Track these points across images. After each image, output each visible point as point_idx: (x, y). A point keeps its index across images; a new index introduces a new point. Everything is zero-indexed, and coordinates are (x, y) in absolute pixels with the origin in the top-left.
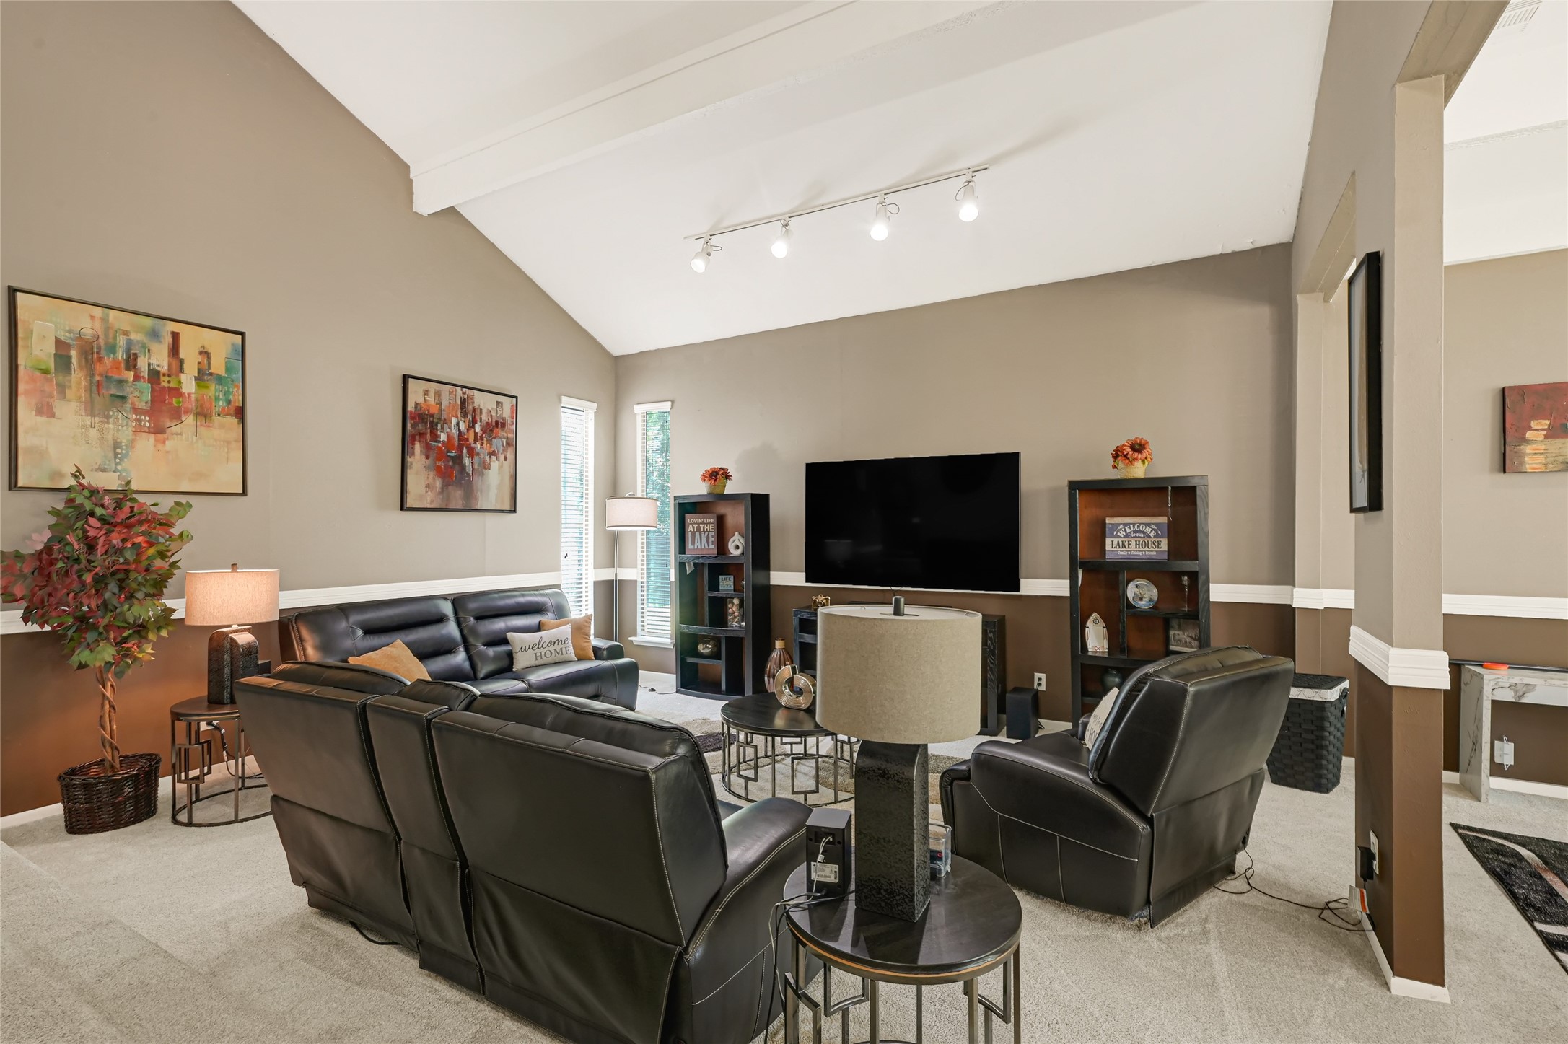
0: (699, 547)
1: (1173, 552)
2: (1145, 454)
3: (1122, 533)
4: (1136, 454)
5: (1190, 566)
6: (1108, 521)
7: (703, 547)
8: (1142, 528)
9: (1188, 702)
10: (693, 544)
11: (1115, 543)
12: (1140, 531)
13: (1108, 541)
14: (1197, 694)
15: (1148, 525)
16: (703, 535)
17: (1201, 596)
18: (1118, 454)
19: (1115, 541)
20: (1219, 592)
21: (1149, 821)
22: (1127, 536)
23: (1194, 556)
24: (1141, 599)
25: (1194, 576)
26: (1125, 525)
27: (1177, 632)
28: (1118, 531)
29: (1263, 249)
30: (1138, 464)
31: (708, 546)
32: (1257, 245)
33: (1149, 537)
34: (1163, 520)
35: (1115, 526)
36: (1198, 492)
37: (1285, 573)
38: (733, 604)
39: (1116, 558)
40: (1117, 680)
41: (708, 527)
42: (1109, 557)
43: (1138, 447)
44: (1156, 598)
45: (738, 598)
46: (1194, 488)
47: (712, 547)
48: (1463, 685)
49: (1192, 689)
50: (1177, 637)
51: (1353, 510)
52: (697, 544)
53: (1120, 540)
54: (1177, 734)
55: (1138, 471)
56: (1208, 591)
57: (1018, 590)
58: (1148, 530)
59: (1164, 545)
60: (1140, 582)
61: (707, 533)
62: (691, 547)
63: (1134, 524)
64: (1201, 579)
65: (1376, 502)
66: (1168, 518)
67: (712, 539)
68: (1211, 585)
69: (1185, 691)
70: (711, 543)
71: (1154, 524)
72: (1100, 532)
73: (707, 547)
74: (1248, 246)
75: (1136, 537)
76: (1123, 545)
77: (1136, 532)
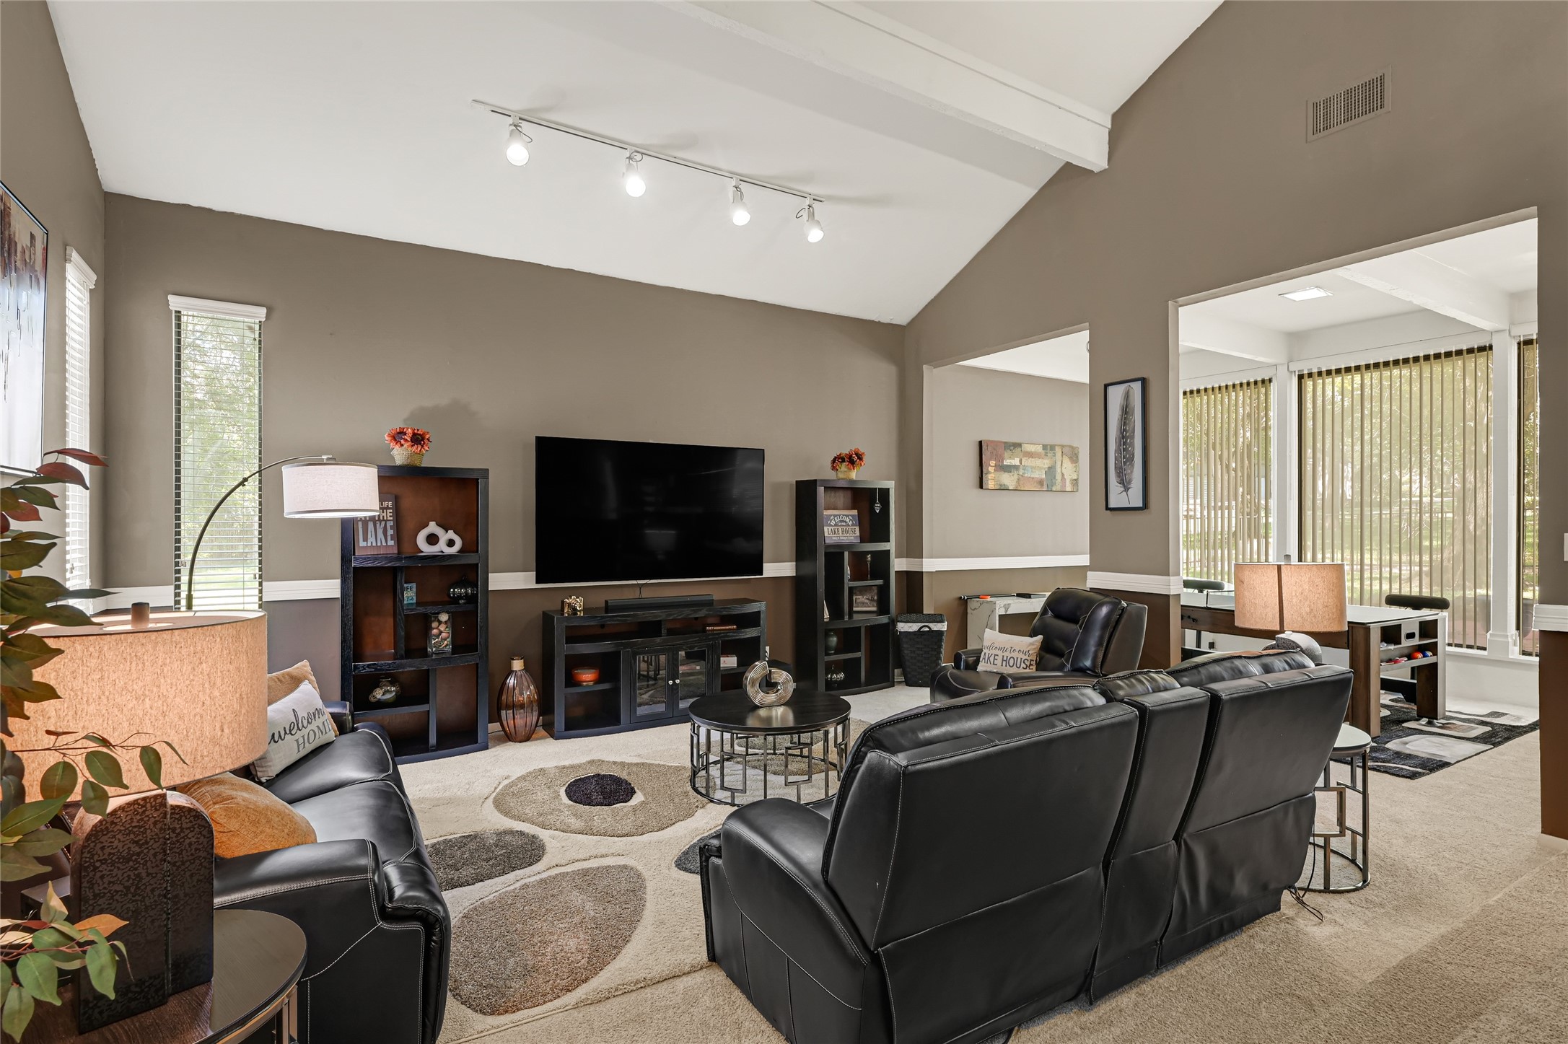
0: (374, 544)
1: (862, 537)
2: (861, 461)
3: (833, 523)
6: (825, 512)
7: (379, 544)
8: (844, 518)
10: (365, 539)
11: (830, 530)
12: (843, 521)
13: (826, 528)
15: (847, 516)
16: (378, 525)
18: (838, 460)
19: (830, 528)
22: (836, 525)
26: (835, 516)
27: (858, 597)
28: (831, 521)
31: (386, 541)
33: (849, 525)
34: (856, 512)
35: (829, 516)
38: (440, 623)
39: (831, 542)
41: (385, 514)
42: (826, 541)
43: (859, 455)
45: (447, 612)
46: (887, 490)
47: (391, 543)
48: (969, 610)
50: (858, 601)
52: (371, 539)
53: (833, 528)
55: (853, 474)
56: (890, 563)
57: (762, 575)
58: (848, 520)
59: (857, 531)
61: (383, 523)
62: (362, 544)
63: (840, 515)
64: (892, 555)
66: (859, 512)
67: (390, 532)
68: (891, 559)
70: (389, 538)
71: (851, 515)
73: (384, 544)
75: (841, 526)
76: (835, 532)
77: (841, 521)
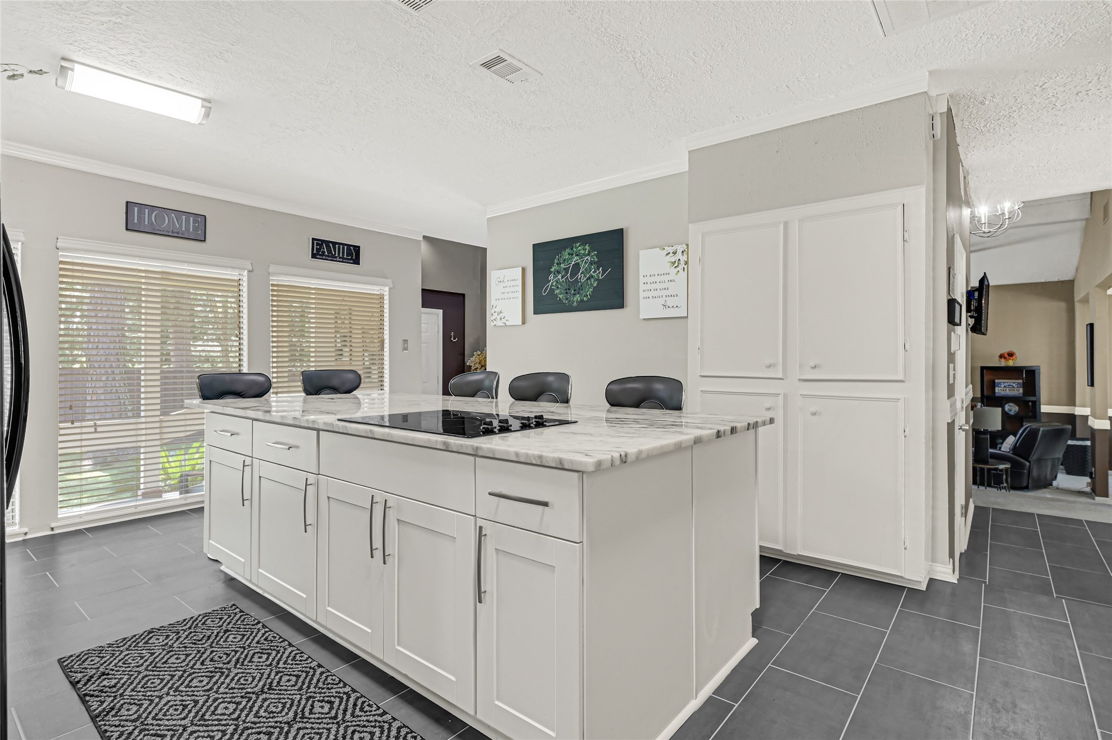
1: (1025, 393)
2: (1014, 357)
3: (1003, 386)
4: (1010, 358)
5: (1033, 399)
6: (996, 381)
8: (1011, 384)
9: (1040, 432)
11: (1000, 389)
13: (997, 389)
14: (1043, 431)
15: (1014, 383)
17: (1038, 409)
18: (1001, 356)
19: (1000, 388)
20: (1045, 409)
21: (1029, 462)
22: (1005, 387)
23: (1034, 395)
24: (1011, 411)
25: (1034, 403)
26: (1004, 383)
28: (1001, 385)
29: (1063, 282)
30: (1011, 361)
32: (1060, 280)
33: (1014, 387)
34: (1021, 381)
35: (1000, 383)
36: (1036, 372)
37: (1072, 403)
39: (1000, 395)
40: (1001, 441)
42: (997, 395)
43: (1011, 355)
44: (1017, 410)
46: (1034, 371)
49: (1041, 429)
51: (1088, 386)
53: (1002, 389)
54: (1037, 439)
55: (1011, 363)
56: (1040, 408)
58: (1014, 385)
59: (1021, 390)
60: (1011, 404)
63: (1008, 383)
64: (1038, 403)
65: (1092, 385)
66: (1023, 381)
68: (1041, 406)
69: (1039, 430)
71: (1017, 383)
72: (993, 385)
74: (1056, 280)
75: (1009, 387)
76: (1003, 390)
77: (1008, 385)
